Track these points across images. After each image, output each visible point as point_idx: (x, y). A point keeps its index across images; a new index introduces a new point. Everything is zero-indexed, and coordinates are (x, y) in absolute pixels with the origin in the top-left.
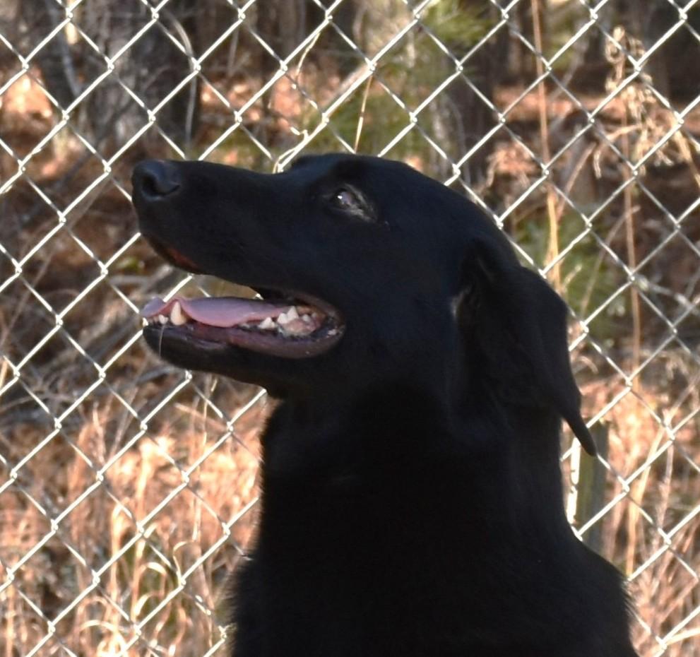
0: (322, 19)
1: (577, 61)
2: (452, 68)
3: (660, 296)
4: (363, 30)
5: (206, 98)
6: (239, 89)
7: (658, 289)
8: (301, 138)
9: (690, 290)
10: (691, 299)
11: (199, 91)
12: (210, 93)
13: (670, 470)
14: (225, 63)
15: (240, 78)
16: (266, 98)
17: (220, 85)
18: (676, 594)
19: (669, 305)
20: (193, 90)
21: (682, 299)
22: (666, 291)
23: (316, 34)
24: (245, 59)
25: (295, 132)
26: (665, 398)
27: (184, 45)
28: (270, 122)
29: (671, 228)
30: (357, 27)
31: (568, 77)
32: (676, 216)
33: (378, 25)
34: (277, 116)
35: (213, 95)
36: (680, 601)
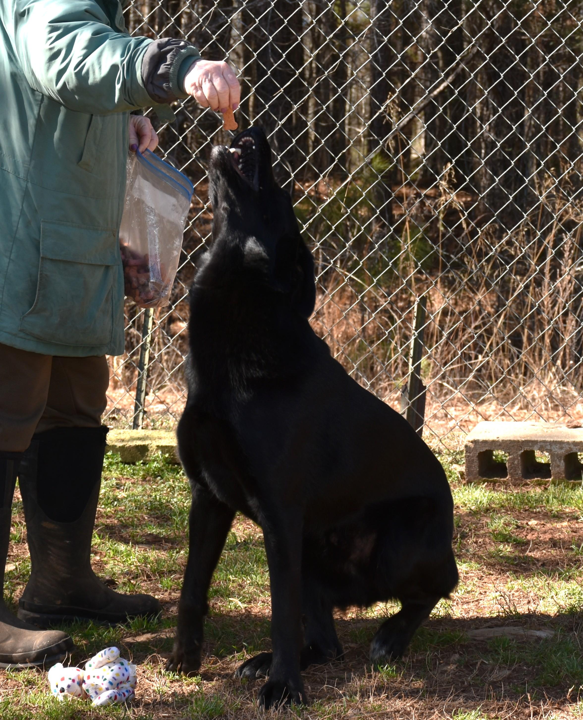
0: (335, 161)
1: (419, 177)
2: (377, 178)
3: (446, 255)
4: (349, 166)
5: (296, 187)
6: (307, 184)
7: (445, 253)
8: (327, 200)
9: (455, 253)
10: (455, 256)
11: (294, 185)
12: (298, 185)
13: (449, 314)
14: (303, 176)
15: (308, 181)
16: (316, 186)
17: (301, 183)
18: (449, 353)
19: (448, 258)
20: (292, 184)
21: (452, 256)
22: (448, 254)
23: (332, 166)
24: (309, 175)
25: (325, 198)
26: (446, 290)
27: (288, 169)
28: (318, 195)
29: (449, 232)
30: (347, 165)
31: (416, 183)
32: (450, 229)
33: (355, 164)
34: (320, 194)
35: (299, 187)
36: (450, 356)
